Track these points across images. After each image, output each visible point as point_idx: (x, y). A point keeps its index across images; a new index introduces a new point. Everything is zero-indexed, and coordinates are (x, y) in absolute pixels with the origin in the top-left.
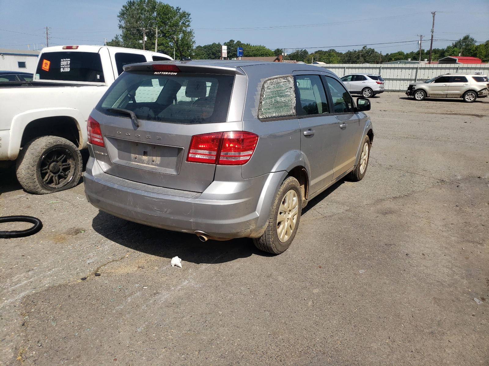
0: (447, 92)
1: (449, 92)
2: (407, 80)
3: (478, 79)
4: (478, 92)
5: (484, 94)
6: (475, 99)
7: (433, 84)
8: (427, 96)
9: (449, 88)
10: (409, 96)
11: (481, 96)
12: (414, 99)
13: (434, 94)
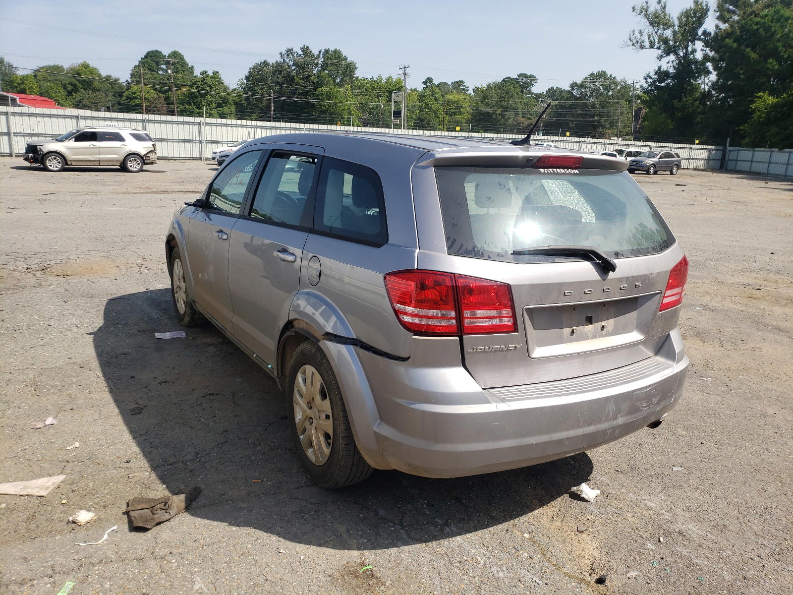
0: (98, 156)
1: (102, 156)
2: (24, 135)
3: (138, 138)
4: (144, 156)
5: (152, 160)
6: (142, 167)
7: (72, 143)
8: (67, 164)
9: (100, 151)
10: (34, 165)
11: (148, 162)
12: (45, 169)
13: (78, 161)
